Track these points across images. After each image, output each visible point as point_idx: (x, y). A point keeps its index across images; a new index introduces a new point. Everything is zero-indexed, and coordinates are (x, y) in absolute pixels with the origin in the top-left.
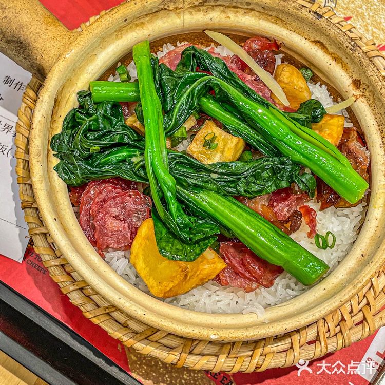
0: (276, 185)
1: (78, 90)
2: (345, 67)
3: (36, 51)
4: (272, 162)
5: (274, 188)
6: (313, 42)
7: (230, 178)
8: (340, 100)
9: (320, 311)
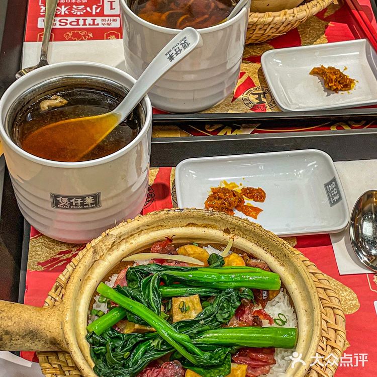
0: (234, 308)
1: (84, 337)
2: (214, 227)
3: (45, 331)
4: (223, 295)
5: (234, 310)
6: (186, 226)
7: (210, 319)
8: (223, 248)
9: (313, 349)
